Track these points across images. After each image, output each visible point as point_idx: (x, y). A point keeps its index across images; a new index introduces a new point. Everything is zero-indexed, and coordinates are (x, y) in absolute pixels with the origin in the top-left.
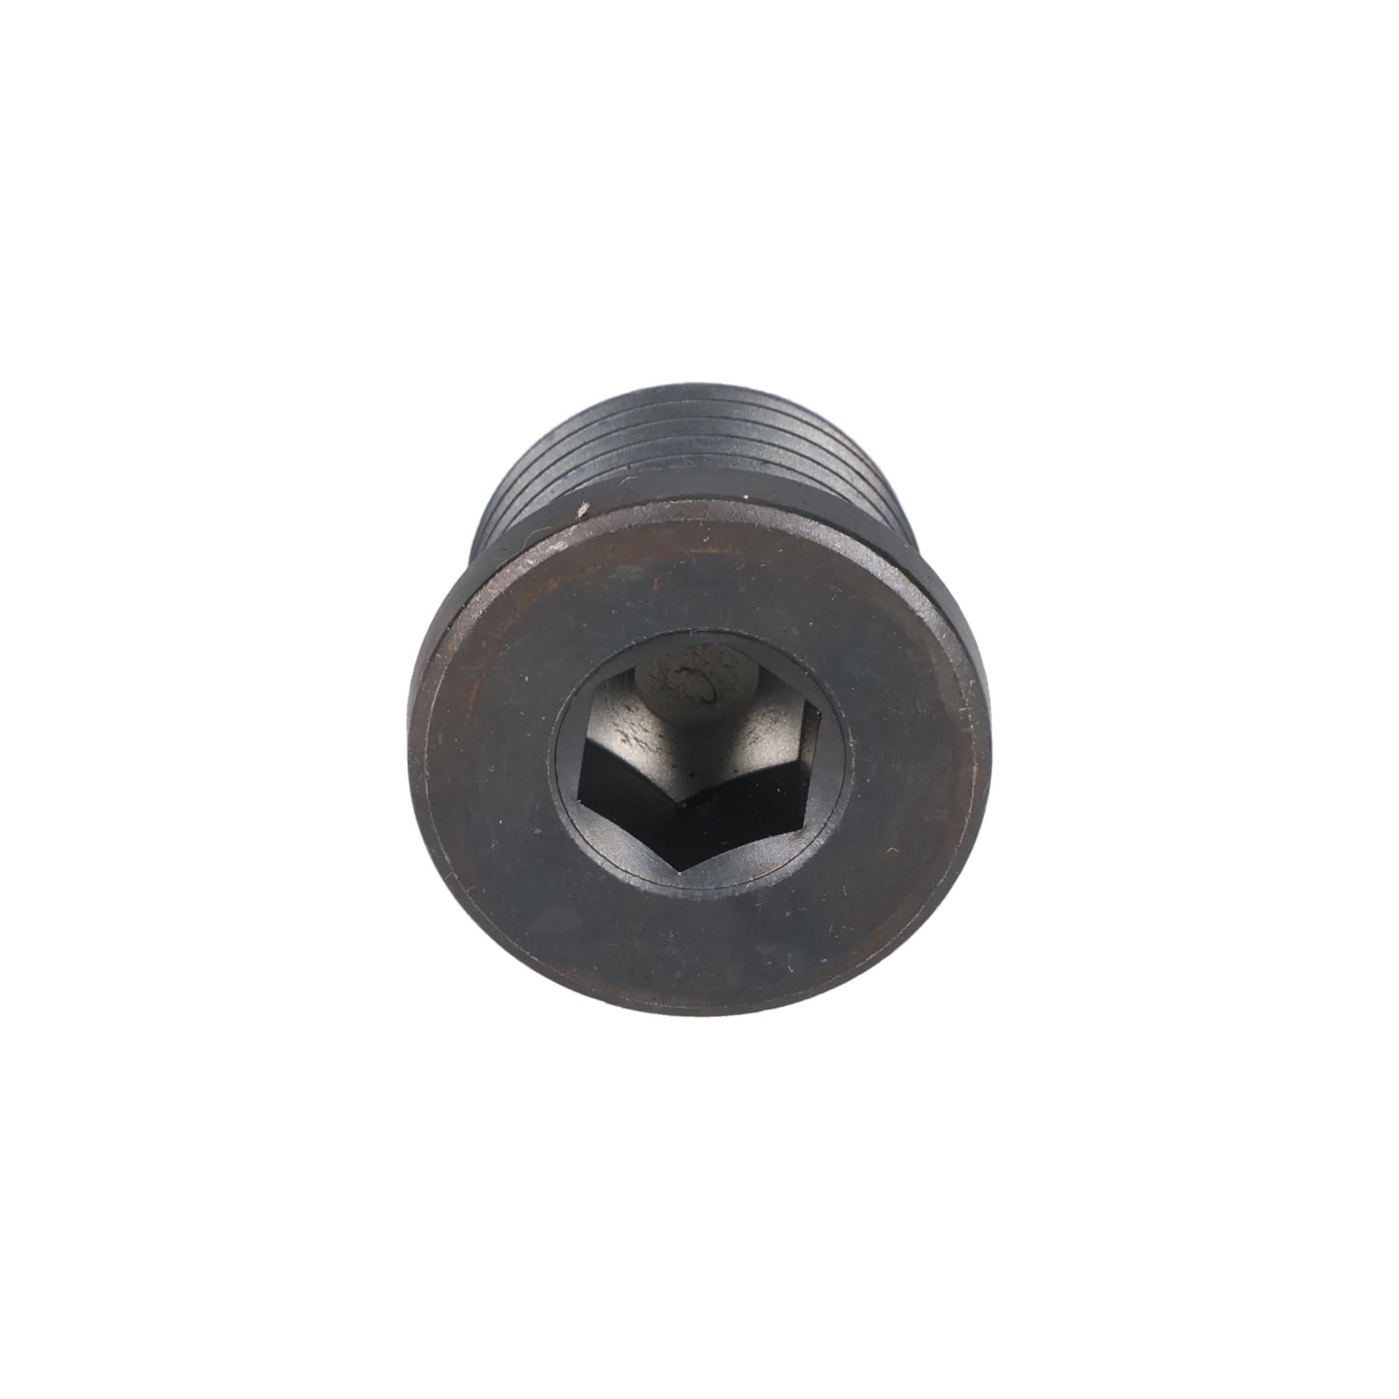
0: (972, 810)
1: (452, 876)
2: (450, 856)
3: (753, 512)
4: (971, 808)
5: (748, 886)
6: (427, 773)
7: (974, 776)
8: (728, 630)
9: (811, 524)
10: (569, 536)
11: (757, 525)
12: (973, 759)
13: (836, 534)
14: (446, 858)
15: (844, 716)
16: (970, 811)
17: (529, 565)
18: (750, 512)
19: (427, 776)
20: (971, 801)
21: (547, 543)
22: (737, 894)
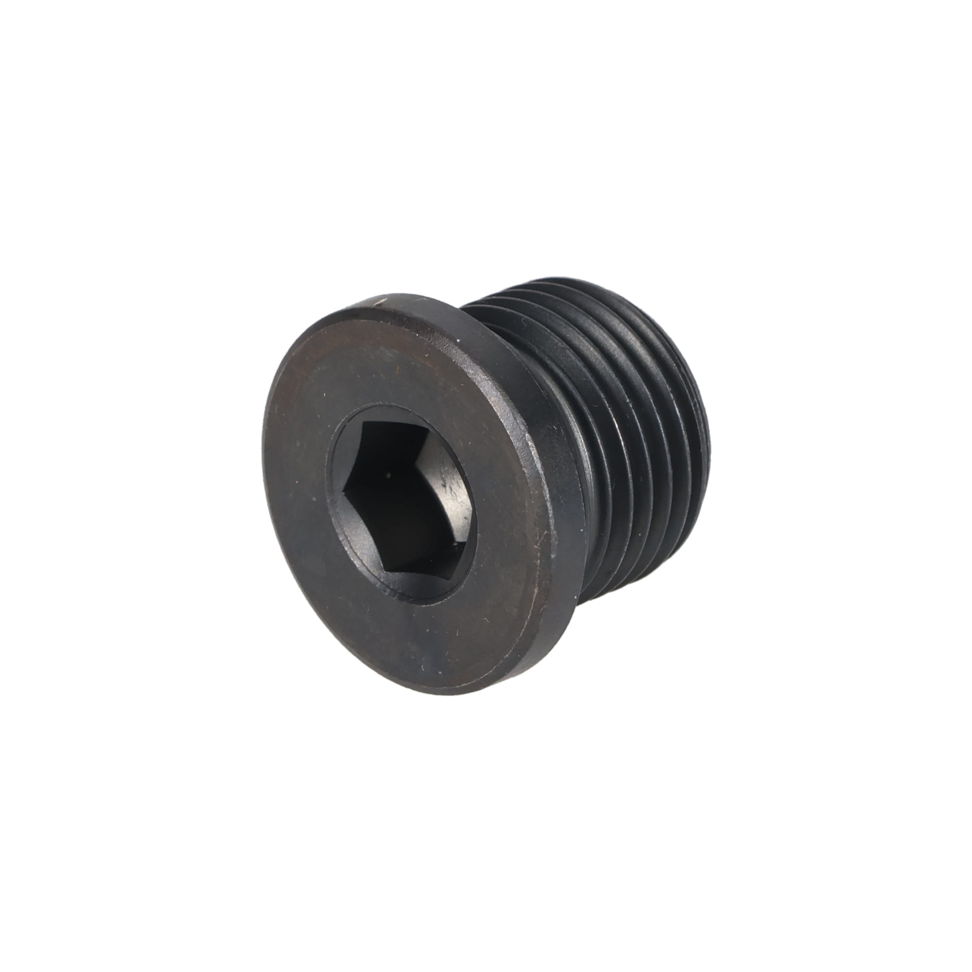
0: (530, 617)
3: (456, 352)
4: (530, 615)
7: (535, 595)
9: (484, 377)
11: (454, 360)
12: (535, 584)
13: (495, 391)
16: (529, 617)
18: (454, 350)
20: (530, 611)
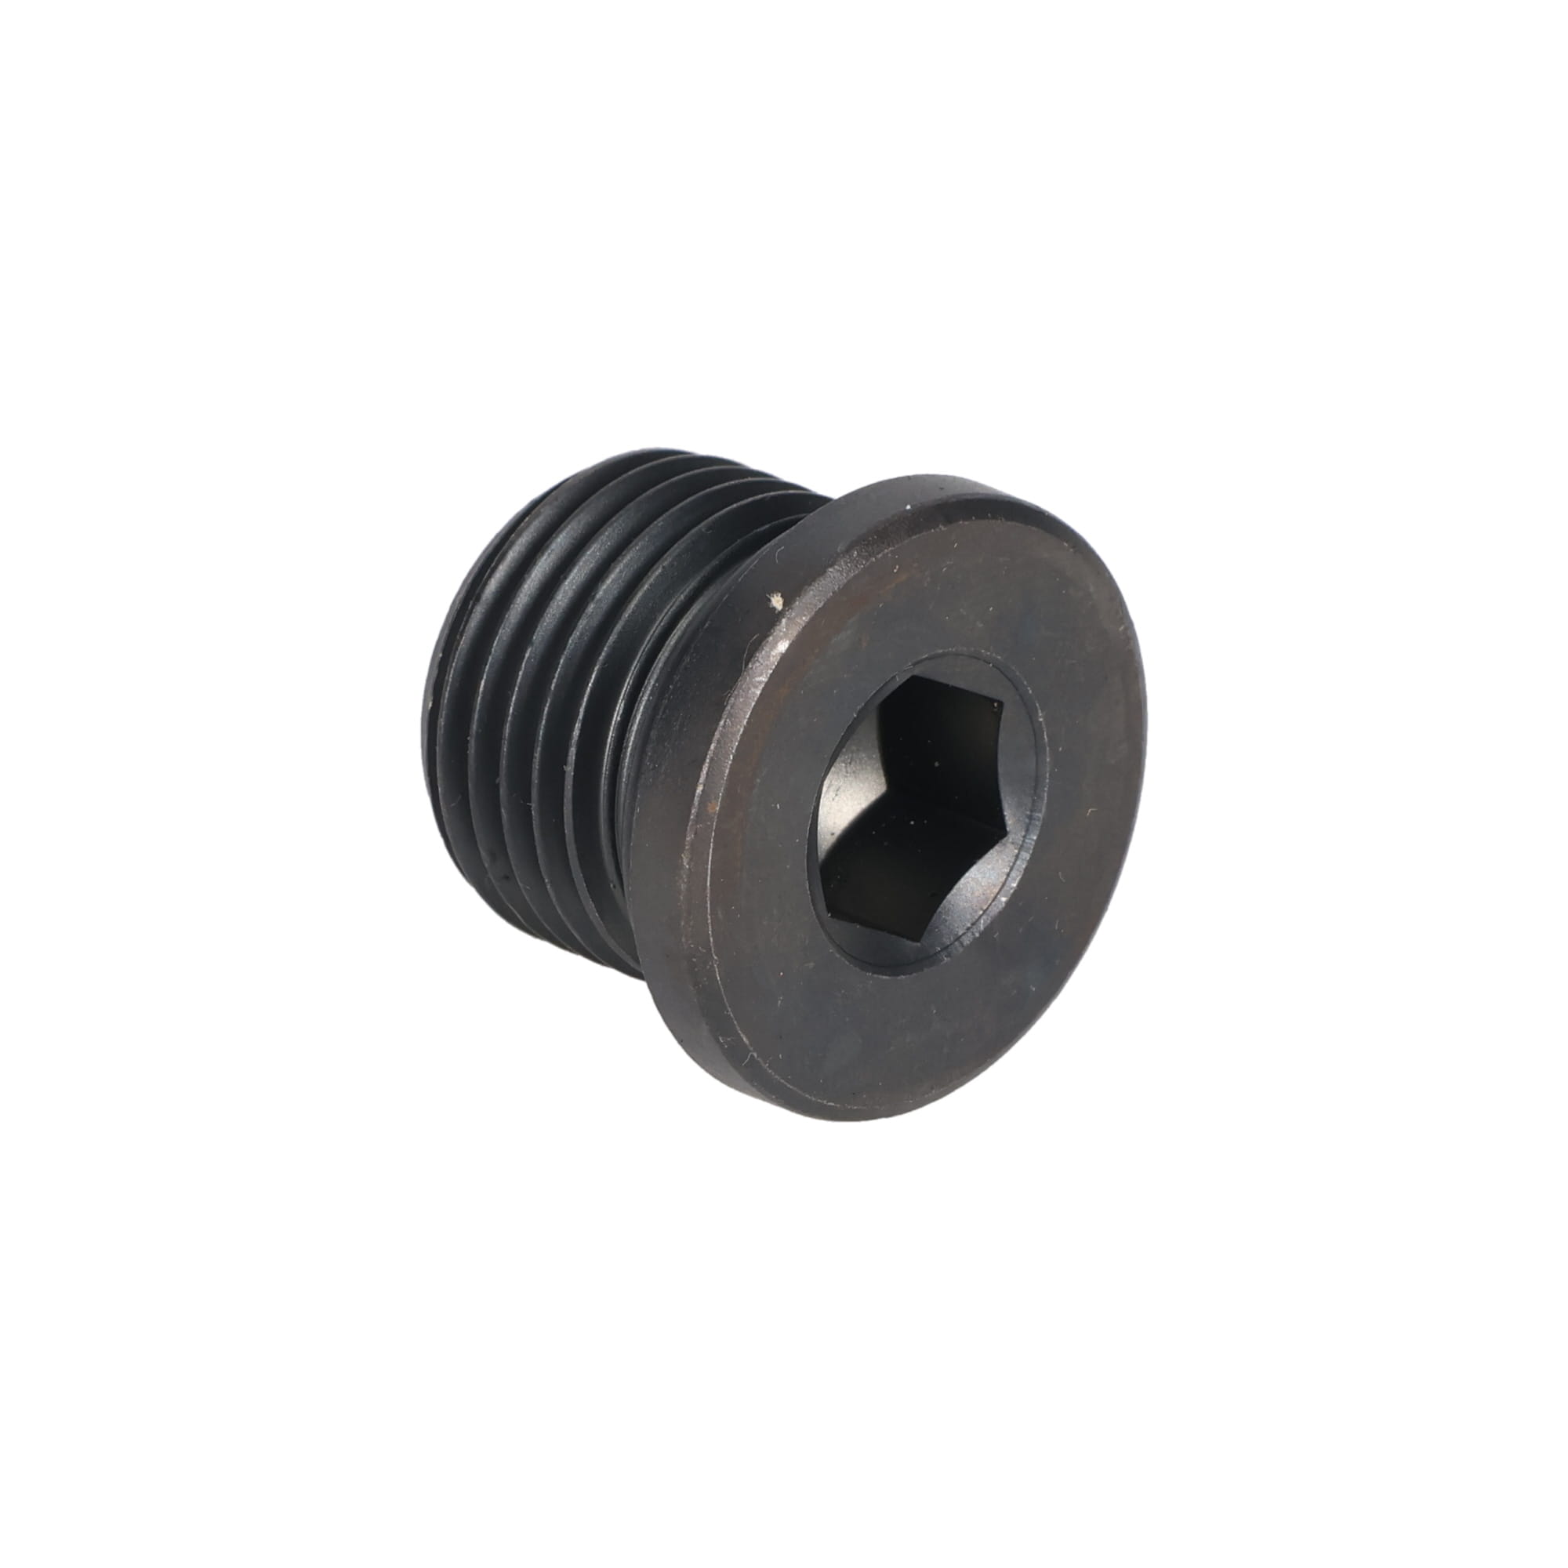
1: (752, 1056)
2: (748, 1038)
5: (982, 921)
6: (716, 958)
8: (927, 656)
10: (784, 632)
14: (745, 1039)
15: (1030, 692)
17: (760, 682)
19: (716, 960)
21: (766, 652)
22: (977, 935)
